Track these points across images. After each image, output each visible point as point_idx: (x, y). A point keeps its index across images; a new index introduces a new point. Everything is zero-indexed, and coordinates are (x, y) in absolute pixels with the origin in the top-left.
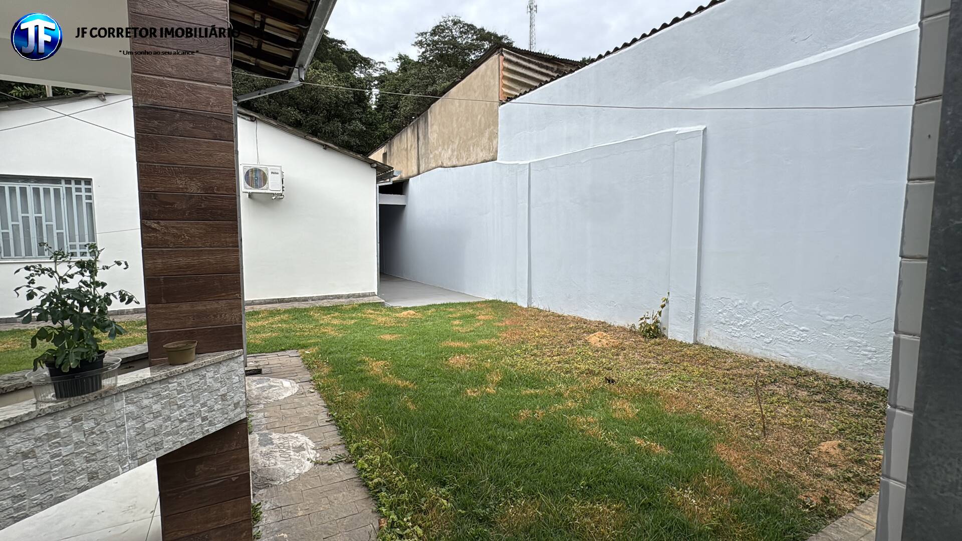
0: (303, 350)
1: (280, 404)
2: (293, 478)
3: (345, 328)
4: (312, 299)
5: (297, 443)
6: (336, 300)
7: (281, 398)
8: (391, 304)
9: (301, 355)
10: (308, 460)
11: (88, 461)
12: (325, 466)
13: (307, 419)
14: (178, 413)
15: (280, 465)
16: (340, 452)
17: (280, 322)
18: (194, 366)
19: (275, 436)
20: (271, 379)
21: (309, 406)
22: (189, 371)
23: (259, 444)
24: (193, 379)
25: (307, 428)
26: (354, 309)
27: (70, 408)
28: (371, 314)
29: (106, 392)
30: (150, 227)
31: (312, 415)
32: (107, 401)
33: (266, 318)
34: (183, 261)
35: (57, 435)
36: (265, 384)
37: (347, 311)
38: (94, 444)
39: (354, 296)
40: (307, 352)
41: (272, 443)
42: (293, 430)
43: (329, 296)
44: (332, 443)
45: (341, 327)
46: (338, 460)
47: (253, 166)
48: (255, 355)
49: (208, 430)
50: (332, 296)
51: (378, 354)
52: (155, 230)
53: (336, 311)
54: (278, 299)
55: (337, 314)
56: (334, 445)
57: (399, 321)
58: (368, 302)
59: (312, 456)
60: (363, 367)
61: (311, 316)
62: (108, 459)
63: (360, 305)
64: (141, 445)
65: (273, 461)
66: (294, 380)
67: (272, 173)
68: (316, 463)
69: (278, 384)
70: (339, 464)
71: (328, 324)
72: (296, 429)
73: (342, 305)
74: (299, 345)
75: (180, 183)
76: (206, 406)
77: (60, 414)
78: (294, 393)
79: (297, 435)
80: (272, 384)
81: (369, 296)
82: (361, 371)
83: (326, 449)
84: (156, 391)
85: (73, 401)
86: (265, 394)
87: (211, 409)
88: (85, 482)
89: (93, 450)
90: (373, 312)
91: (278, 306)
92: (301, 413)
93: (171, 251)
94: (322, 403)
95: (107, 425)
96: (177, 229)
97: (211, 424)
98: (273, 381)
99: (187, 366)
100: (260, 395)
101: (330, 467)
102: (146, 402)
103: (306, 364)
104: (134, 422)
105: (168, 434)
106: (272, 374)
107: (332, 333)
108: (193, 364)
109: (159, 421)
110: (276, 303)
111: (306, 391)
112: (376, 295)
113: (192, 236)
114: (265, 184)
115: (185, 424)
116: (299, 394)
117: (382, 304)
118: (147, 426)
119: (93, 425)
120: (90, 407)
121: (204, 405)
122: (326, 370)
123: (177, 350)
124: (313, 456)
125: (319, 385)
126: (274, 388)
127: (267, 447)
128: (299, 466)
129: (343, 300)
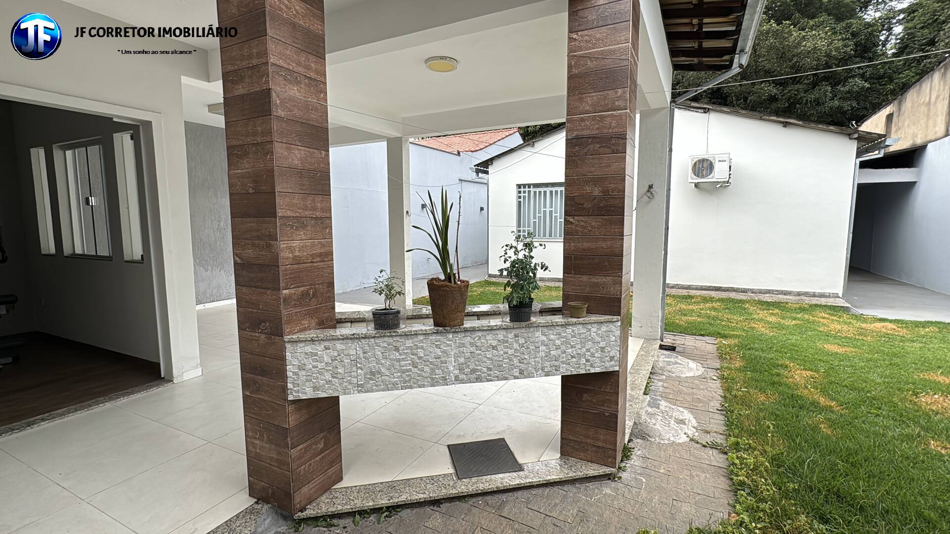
0: (721, 340)
1: (679, 380)
2: (666, 442)
3: (781, 327)
4: (753, 291)
5: (681, 416)
6: (781, 296)
7: (684, 376)
8: (860, 311)
9: (717, 344)
10: (685, 434)
11: (520, 363)
12: (698, 446)
13: (700, 401)
14: (570, 350)
15: (658, 427)
16: (719, 441)
17: (710, 309)
18: (584, 320)
19: (663, 404)
20: (680, 357)
21: (706, 391)
22: (580, 324)
23: (648, 404)
24: (581, 329)
25: (696, 408)
26: (802, 309)
27: (514, 328)
28: (824, 318)
29: (531, 324)
30: (569, 221)
31: (705, 399)
32: (532, 329)
33: (698, 303)
34: (586, 245)
35: (507, 342)
36: (673, 360)
37: (790, 310)
38: (524, 354)
39: (806, 294)
40: (724, 342)
41: (658, 408)
42: (683, 405)
43: (773, 290)
44: (715, 430)
45: (777, 325)
46: (713, 446)
47: (701, 157)
48: (675, 334)
49: (589, 370)
50: (777, 291)
51: (808, 363)
52: (571, 223)
53: (777, 308)
54: (715, 287)
55: (776, 311)
56: (715, 432)
57: (863, 332)
58: (825, 304)
59: (690, 433)
60: (782, 371)
61: (745, 309)
62: (530, 365)
63: (811, 306)
64: (547, 364)
65: (654, 421)
66: (701, 364)
67: (719, 161)
68: (692, 440)
69: (683, 363)
70: (714, 450)
71: (761, 320)
72: (686, 406)
73: (787, 303)
74: (719, 333)
75: (588, 189)
76: (590, 352)
77: (509, 330)
78: (696, 375)
79: (684, 410)
80: (679, 361)
81: (829, 297)
82: (778, 375)
83: (708, 432)
84: (558, 331)
85: (516, 324)
86: (669, 368)
87: (593, 355)
88: (517, 374)
89: (522, 357)
90: (827, 316)
91: (713, 294)
92: (696, 394)
93: (579, 238)
94: (720, 392)
95: (530, 344)
96: (584, 222)
97: (592, 366)
98: (680, 359)
99: (579, 319)
100: (664, 367)
101: (704, 448)
102: (552, 337)
103: (720, 353)
104: (545, 348)
105: (563, 363)
106: (683, 354)
107: (761, 328)
108: (583, 319)
109: (559, 352)
110: (713, 290)
111: (708, 376)
112: (839, 297)
113: (593, 227)
114: (711, 173)
115: (574, 359)
116: (702, 378)
117: (845, 310)
118: (552, 352)
119: (523, 342)
120: (523, 331)
121: (588, 350)
122: (738, 364)
123: (574, 307)
124: (692, 433)
125: (724, 375)
126: (678, 365)
127: (654, 409)
128: (674, 434)
129: (791, 297)
